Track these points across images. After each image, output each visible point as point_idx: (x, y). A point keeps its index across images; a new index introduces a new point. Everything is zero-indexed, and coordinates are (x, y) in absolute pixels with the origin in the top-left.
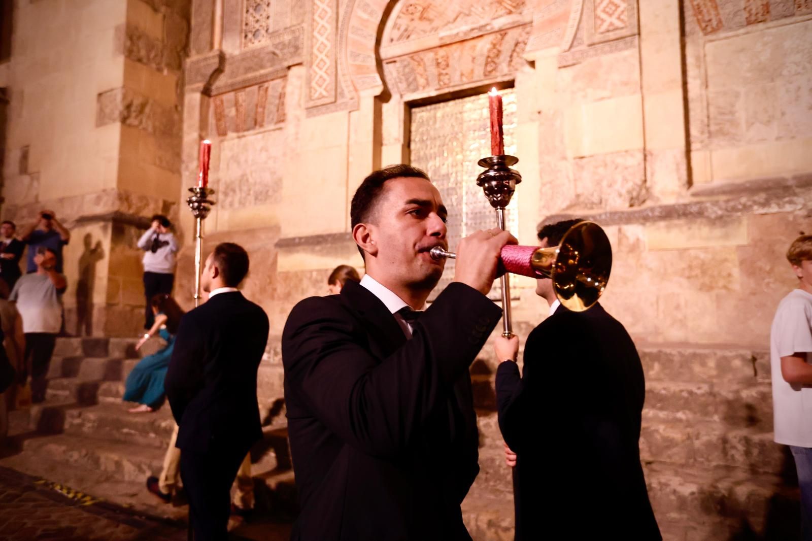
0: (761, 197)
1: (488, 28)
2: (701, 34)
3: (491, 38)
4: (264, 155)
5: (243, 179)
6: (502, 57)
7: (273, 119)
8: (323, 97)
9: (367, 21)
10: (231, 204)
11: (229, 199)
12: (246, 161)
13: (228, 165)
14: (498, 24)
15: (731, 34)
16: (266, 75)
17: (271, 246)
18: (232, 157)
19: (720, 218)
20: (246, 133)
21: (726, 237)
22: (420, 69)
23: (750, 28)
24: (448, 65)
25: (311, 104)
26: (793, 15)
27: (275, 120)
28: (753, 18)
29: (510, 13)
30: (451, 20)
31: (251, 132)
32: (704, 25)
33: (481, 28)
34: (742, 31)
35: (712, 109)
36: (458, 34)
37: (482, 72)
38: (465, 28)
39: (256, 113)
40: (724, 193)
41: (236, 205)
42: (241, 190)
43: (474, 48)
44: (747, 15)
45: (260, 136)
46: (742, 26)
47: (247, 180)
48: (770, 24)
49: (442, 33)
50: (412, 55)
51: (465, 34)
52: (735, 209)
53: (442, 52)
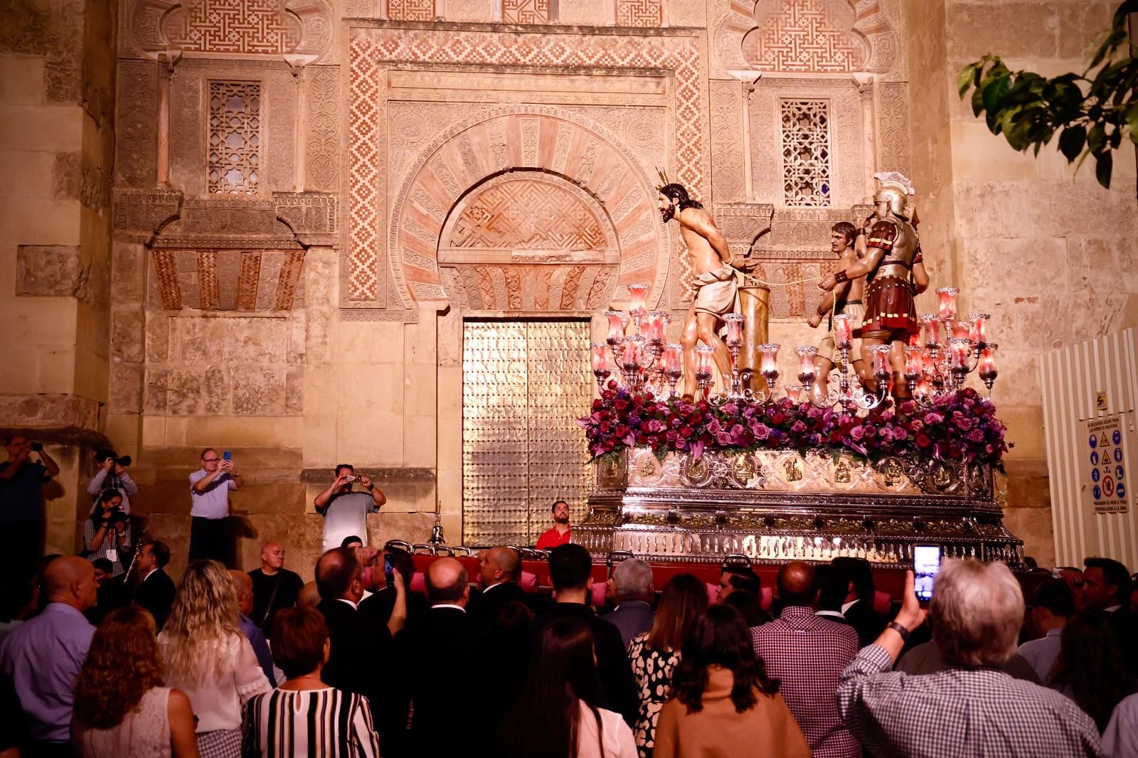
1: (567, 259)
3: (569, 269)
4: (251, 348)
5: (212, 376)
6: (579, 294)
7: (270, 303)
8: (367, 298)
9: (427, 217)
10: (191, 410)
11: (189, 402)
12: (219, 352)
13: (184, 352)
14: (579, 256)
16: (260, 242)
17: (294, 479)
18: (193, 342)
20: (219, 313)
22: (486, 285)
23: (791, 319)
24: (519, 288)
27: (274, 305)
28: (794, 311)
29: (590, 248)
30: (526, 240)
31: (228, 313)
33: (558, 258)
34: (786, 320)
36: (533, 257)
37: (558, 304)
38: (541, 253)
39: (239, 289)
41: (201, 411)
42: (210, 392)
43: (549, 275)
44: (790, 307)
45: (244, 322)
47: (221, 379)
49: (515, 253)
50: (476, 266)
51: (541, 259)
53: (512, 272)
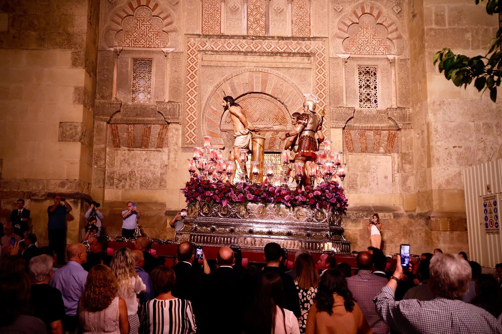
0: (365, 213)
1: (272, 129)
2: (348, 152)
3: (272, 132)
4: (147, 163)
5: (132, 173)
6: (276, 142)
7: (155, 145)
8: (192, 143)
9: (216, 112)
10: (123, 187)
11: (122, 183)
12: (134, 164)
13: (121, 164)
14: (276, 128)
15: (356, 154)
16: (151, 121)
17: (163, 214)
18: (124, 160)
19: (355, 220)
20: (134, 149)
21: (356, 226)
23: (362, 154)
25: (186, 146)
26: (373, 153)
28: (363, 150)
29: (281, 124)
30: (257, 120)
31: (138, 149)
32: (349, 149)
33: (268, 128)
34: (359, 154)
35: (350, 179)
37: (268, 147)
39: (142, 139)
40: (355, 210)
41: (127, 187)
42: (130, 179)
43: (265, 135)
44: (361, 149)
45: (144, 152)
46: (360, 153)
47: (135, 175)
48: (367, 154)
51: (262, 128)
52: (359, 217)
